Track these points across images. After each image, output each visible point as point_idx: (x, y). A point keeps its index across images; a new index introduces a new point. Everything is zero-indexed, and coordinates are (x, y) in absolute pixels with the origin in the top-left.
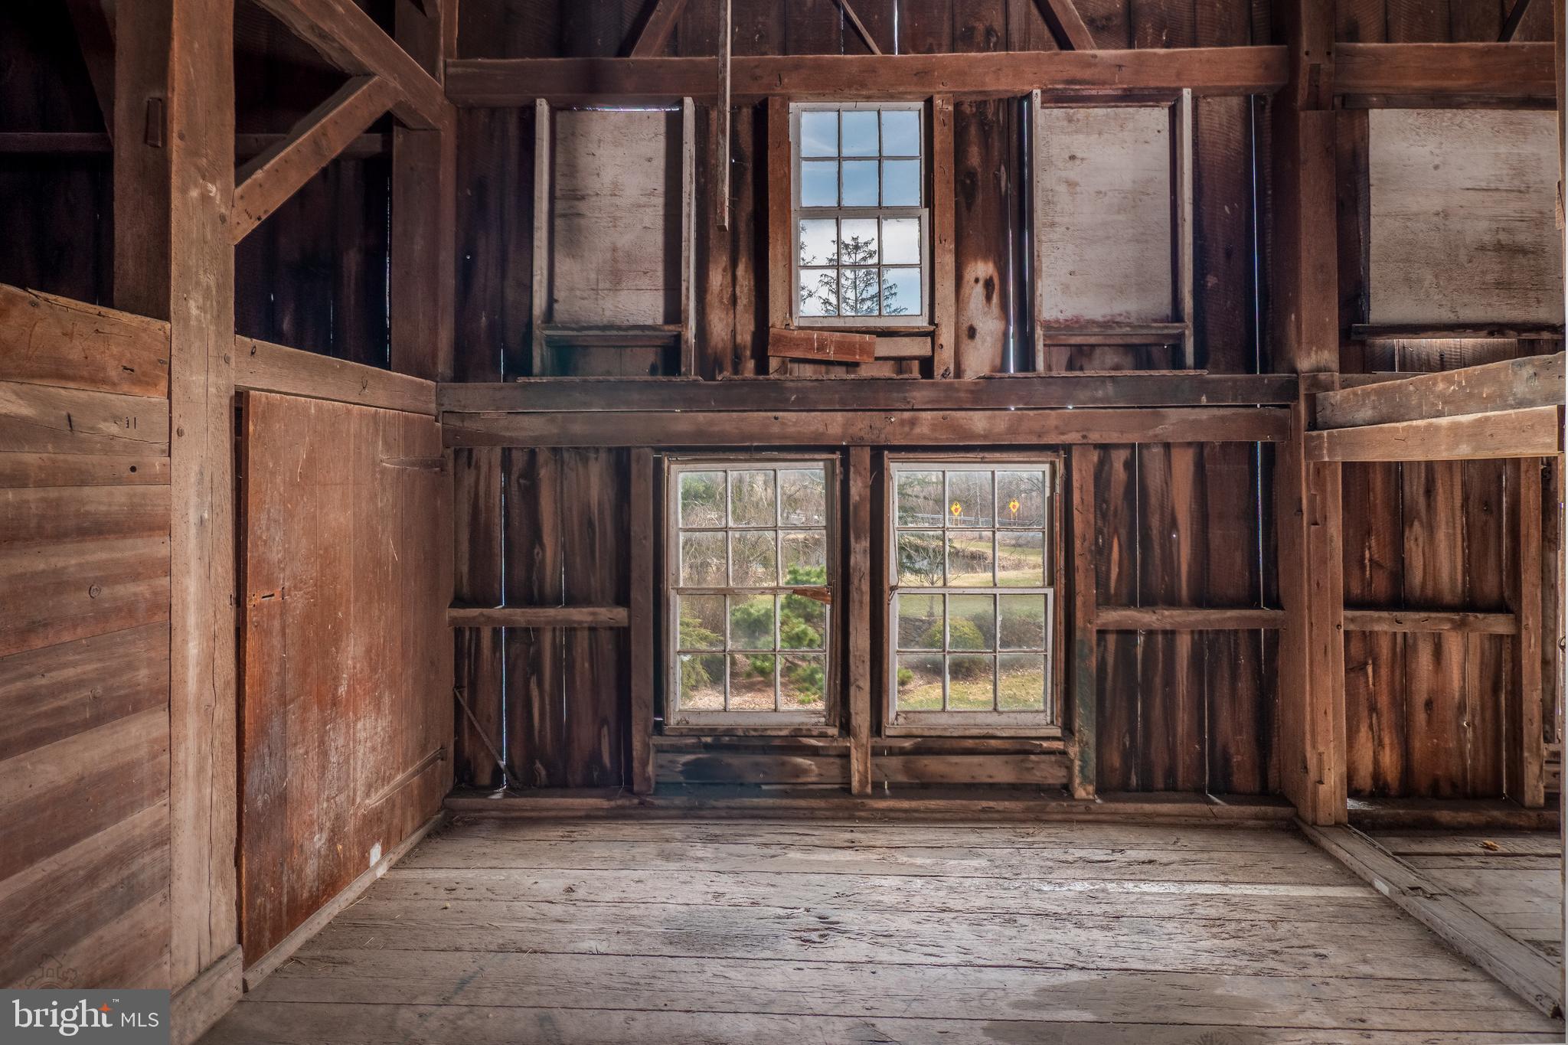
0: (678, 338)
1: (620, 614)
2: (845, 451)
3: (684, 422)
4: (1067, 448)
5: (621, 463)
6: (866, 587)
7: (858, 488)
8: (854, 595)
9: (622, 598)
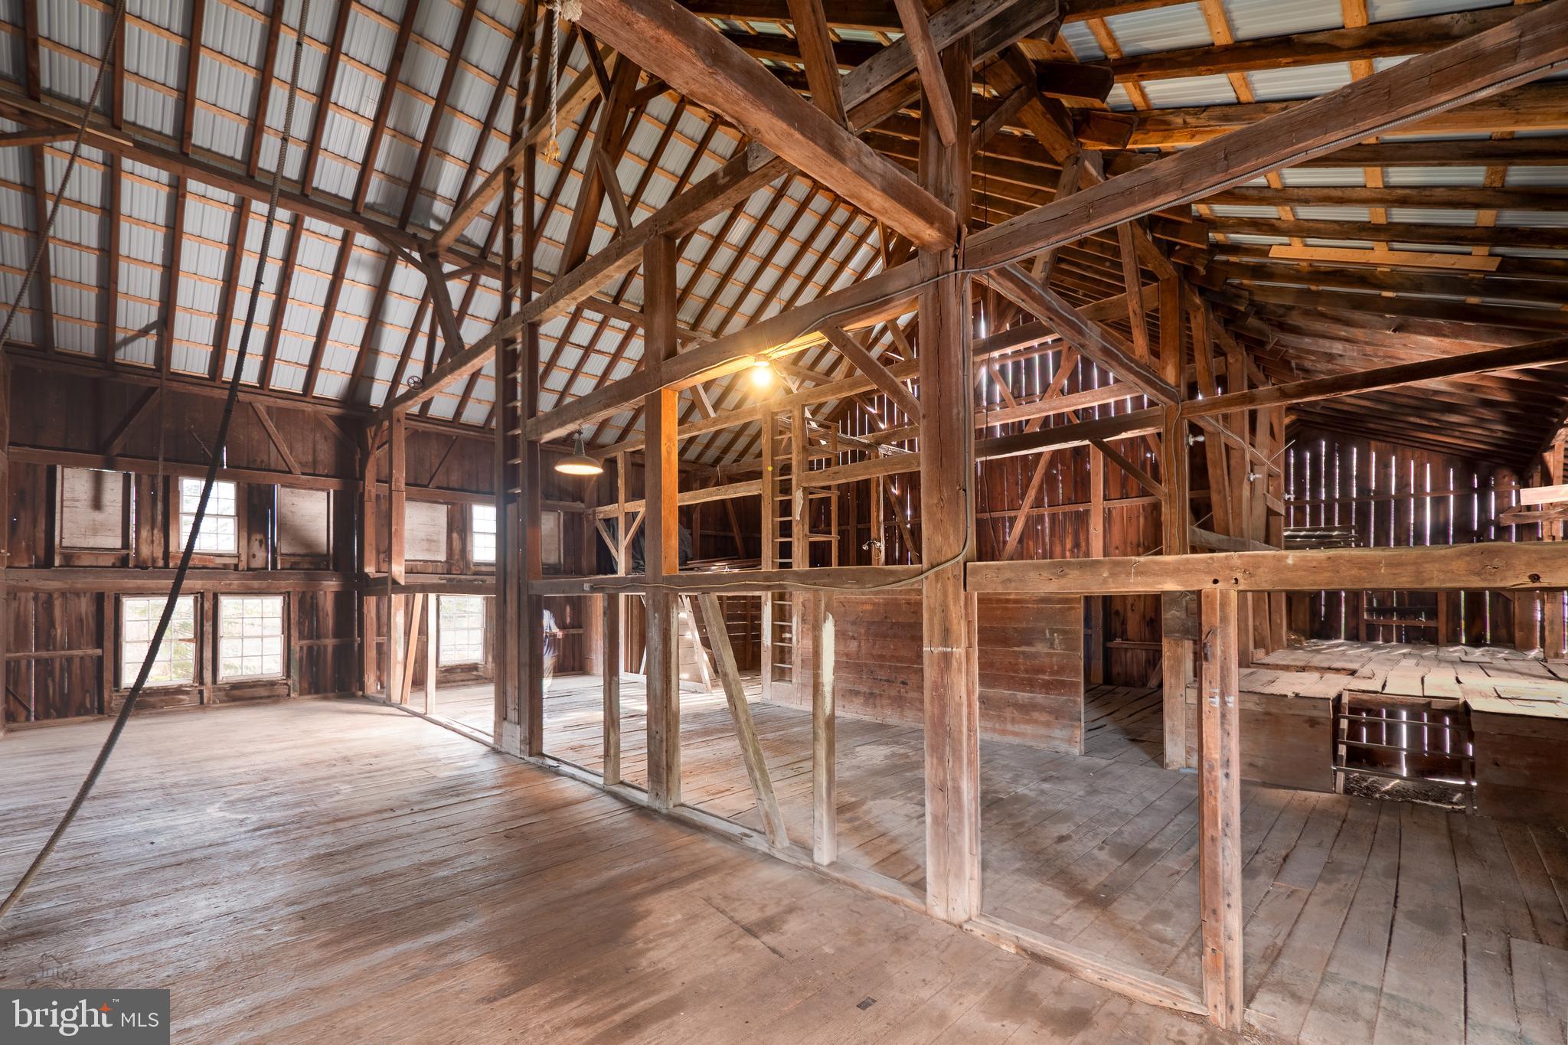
0: (128, 554)
1: (99, 652)
2: (202, 594)
3: (131, 583)
4: (289, 593)
5: (99, 598)
6: (211, 637)
7: (208, 605)
8: (205, 639)
9: (99, 644)
